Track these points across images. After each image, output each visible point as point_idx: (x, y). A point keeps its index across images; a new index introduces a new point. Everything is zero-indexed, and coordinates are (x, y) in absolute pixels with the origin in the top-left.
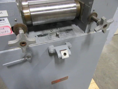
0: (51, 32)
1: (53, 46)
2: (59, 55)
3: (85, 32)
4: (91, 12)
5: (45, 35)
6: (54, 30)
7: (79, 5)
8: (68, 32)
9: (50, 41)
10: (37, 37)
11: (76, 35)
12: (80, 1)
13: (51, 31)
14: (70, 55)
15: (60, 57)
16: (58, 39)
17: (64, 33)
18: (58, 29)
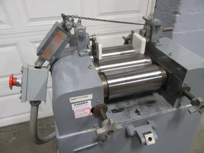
0: (128, 106)
1: (132, 126)
2: (143, 140)
3: (173, 107)
4: (182, 86)
5: (121, 110)
6: (132, 103)
7: (165, 72)
8: (149, 106)
9: (129, 120)
10: (111, 112)
11: (161, 111)
12: (166, 69)
13: (128, 104)
14: (156, 140)
15: (145, 142)
16: (139, 116)
17: (146, 108)
18: (136, 100)
